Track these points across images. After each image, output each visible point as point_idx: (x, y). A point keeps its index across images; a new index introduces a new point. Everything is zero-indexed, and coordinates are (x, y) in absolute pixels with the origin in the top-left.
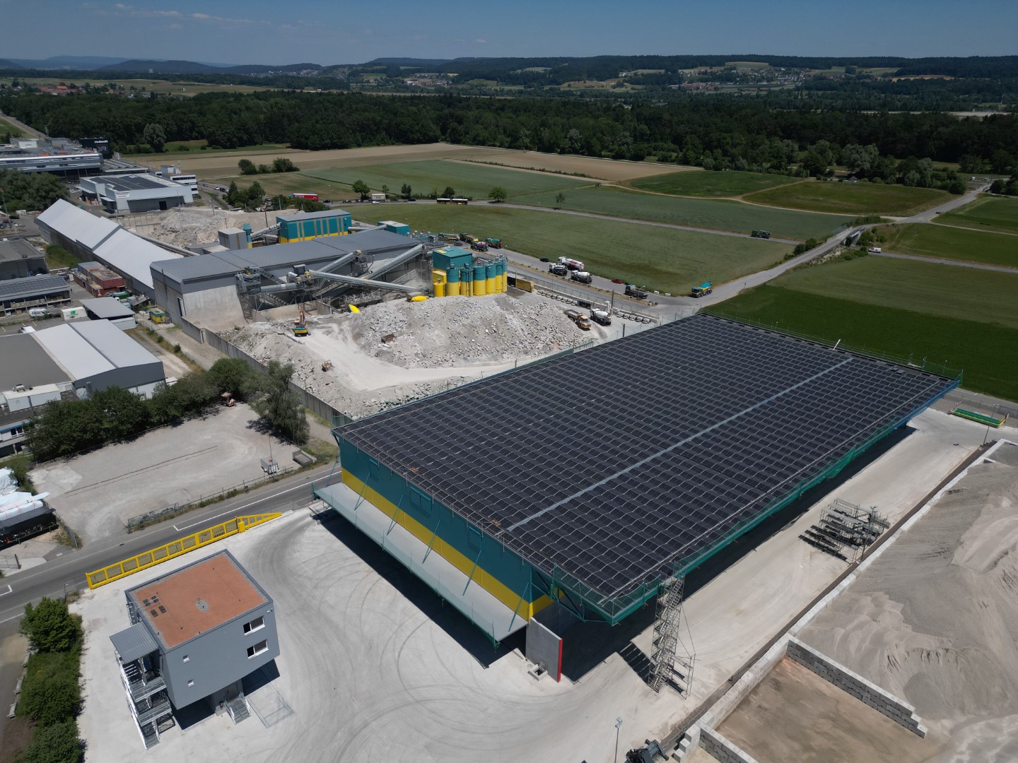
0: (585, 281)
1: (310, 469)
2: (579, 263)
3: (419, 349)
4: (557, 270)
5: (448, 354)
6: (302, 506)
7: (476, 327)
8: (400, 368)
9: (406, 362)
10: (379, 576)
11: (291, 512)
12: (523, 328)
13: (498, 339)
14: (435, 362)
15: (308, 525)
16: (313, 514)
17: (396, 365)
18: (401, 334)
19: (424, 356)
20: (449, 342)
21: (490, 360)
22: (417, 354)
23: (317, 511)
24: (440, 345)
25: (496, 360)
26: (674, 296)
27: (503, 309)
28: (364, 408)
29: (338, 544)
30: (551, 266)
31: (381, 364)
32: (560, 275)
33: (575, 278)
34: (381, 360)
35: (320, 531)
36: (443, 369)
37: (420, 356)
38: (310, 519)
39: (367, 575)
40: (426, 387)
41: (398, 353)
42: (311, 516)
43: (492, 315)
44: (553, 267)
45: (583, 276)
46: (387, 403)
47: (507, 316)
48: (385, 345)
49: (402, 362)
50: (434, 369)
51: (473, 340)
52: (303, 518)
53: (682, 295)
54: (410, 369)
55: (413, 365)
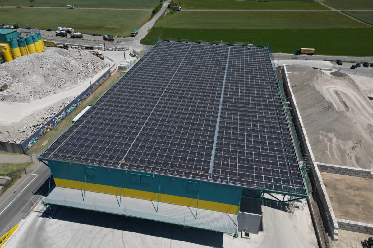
0: (79, 37)
1: (11, 186)
2: (71, 29)
3: (30, 89)
4: (61, 34)
5: (49, 88)
6: (27, 213)
7: (55, 69)
8: (24, 103)
9: (26, 99)
10: (120, 231)
11: (23, 220)
12: (78, 64)
13: (69, 73)
14: (44, 94)
15: (43, 223)
16: (41, 214)
17: (20, 102)
18: (12, 83)
19: (35, 92)
20: (45, 80)
21: (73, 85)
22: (30, 92)
23: (42, 210)
24: (41, 83)
25: (76, 84)
26: (125, 38)
27: (63, 56)
28: (21, 134)
29: (76, 225)
30: (57, 32)
31: (9, 104)
32: (64, 36)
33: (73, 37)
34: (8, 102)
35: (55, 223)
36: (51, 97)
37: (33, 92)
38: (41, 218)
39: (113, 234)
40: (52, 109)
41: (17, 95)
42: (40, 217)
43: (60, 60)
44: (58, 33)
45: (77, 35)
46: (34, 126)
47: (68, 59)
48: (5, 92)
49: (23, 99)
50: (45, 98)
51: (58, 76)
52: (35, 221)
53: (128, 37)
54: (31, 102)
55: (32, 99)
